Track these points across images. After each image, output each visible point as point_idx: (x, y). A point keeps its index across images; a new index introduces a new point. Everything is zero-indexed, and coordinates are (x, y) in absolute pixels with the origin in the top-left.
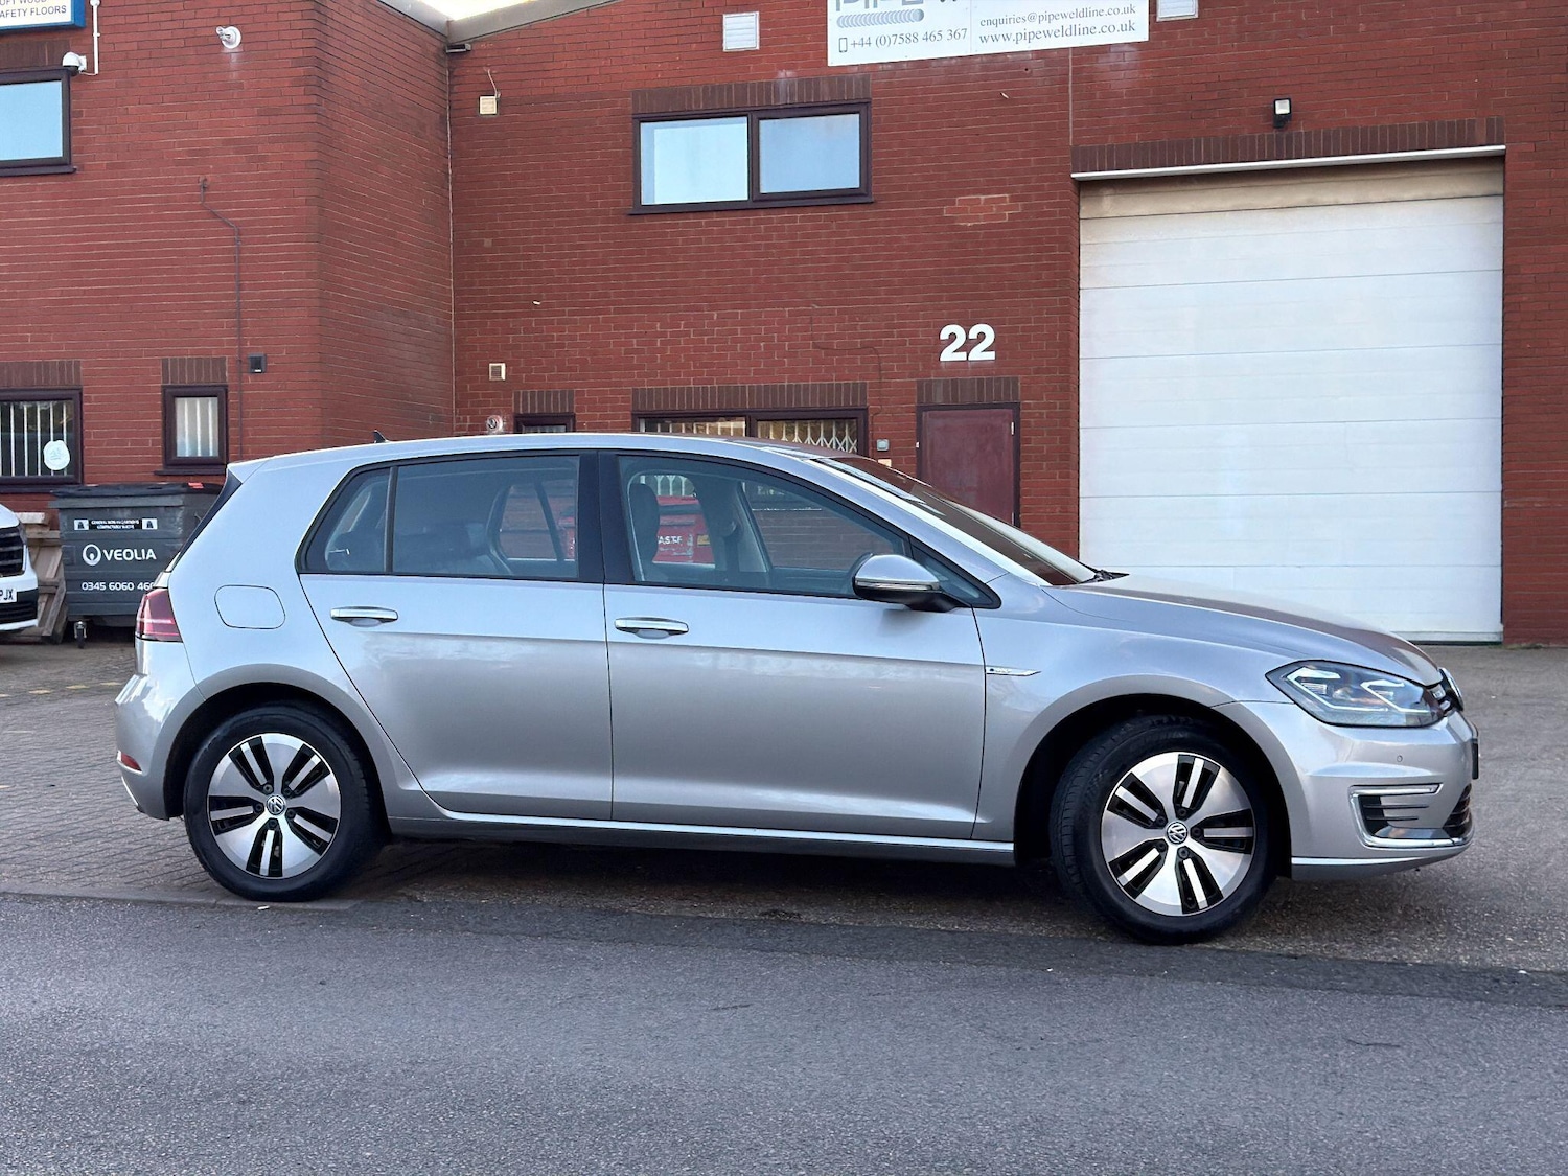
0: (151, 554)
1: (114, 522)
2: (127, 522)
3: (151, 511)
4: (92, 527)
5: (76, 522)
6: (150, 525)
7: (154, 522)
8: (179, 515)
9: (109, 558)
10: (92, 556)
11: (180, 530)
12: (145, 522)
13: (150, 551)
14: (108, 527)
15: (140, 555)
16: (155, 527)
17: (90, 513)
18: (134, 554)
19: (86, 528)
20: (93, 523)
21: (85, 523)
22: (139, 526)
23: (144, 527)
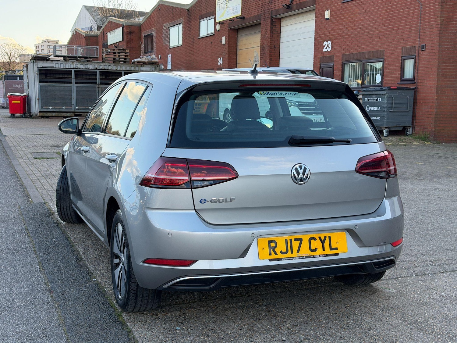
0: (379, 109)
1: (372, 99)
2: (375, 99)
3: (379, 95)
4: (368, 100)
5: (365, 99)
6: (379, 100)
7: (380, 99)
8: (386, 97)
9: (371, 110)
10: (368, 109)
11: (386, 101)
12: (378, 98)
13: (379, 107)
14: (371, 100)
15: (377, 109)
16: (380, 100)
17: (368, 96)
18: (376, 108)
19: (367, 100)
20: (369, 99)
21: (367, 99)
22: (377, 100)
23: (378, 100)
